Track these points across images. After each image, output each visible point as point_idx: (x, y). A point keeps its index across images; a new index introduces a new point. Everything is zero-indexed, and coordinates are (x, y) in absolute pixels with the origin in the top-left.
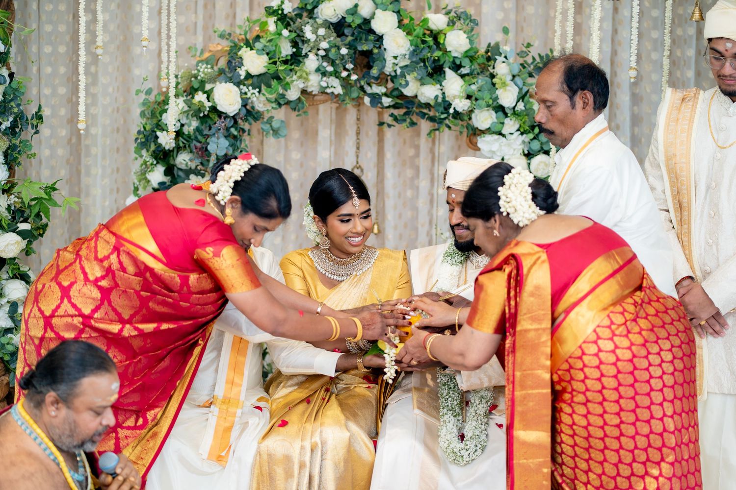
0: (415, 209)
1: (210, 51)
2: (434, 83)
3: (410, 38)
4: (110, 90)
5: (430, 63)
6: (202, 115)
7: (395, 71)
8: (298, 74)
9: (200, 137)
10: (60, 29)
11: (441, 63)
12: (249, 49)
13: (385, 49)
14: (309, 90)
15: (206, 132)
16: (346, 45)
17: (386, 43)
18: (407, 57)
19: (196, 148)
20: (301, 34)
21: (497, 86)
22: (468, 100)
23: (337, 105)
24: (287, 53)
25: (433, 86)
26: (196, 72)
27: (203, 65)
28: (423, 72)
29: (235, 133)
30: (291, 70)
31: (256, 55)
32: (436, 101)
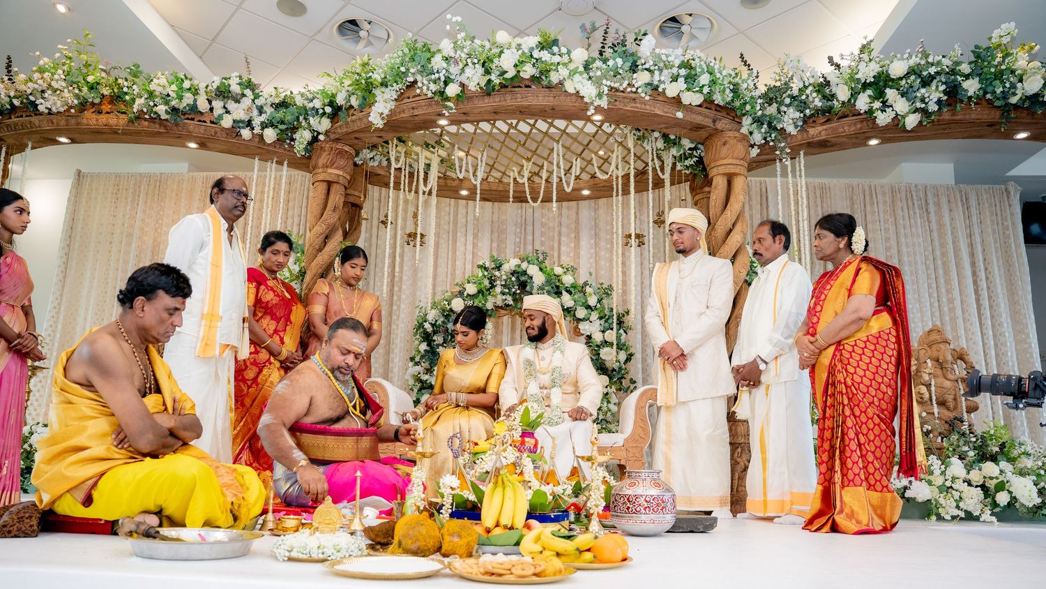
6: (445, 314)
9: (444, 325)
11: (560, 289)
12: (469, 284)
13: (533, 282)
14: (497, 303)
17: (534, 279)
23: (511, 315)
24: (487, 286)
31: (472, 285)
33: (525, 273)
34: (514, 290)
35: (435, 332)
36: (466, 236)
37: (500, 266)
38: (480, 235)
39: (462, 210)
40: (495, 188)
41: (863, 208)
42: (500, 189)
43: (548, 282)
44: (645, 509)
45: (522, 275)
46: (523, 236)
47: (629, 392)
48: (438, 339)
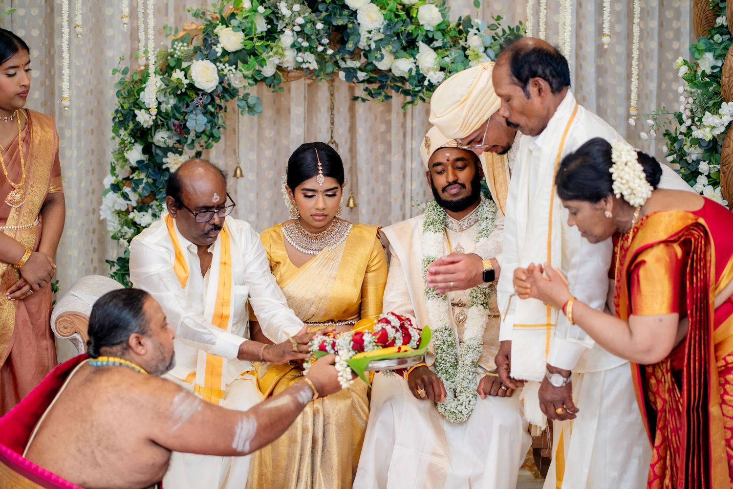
0: (388, 184)
1: (185, 30)
2: (407, 55)
3: (384, 12)
4: (84, 72)
5: (404, 36)
6: (179, 92)
7: (369, 46)
8: (274, 50)
9: (177, 115)
10: (32, 13)
11: (414, 36)
12: (224, 26)
13: (359, 24)
14: (285, 66)
15: (184, 109)
16: (321, 20)
17: (360, 18)
18: (381, 31)
19: (174, 125)
20: (276, 10)
21: (470, 58)
22: (442, 72)
23: (312, 81)
24: (262, 30)
25: (407, 60)
26: (172, 50)
27: (178, 43)
28: (397, 46)
29: (213, 110)
30: (267, 46)
31: (232, 32)
32: (410, 74)
35: (156, 126)
43: (391, 26)
45: (335, 11)
48: (165, 139)
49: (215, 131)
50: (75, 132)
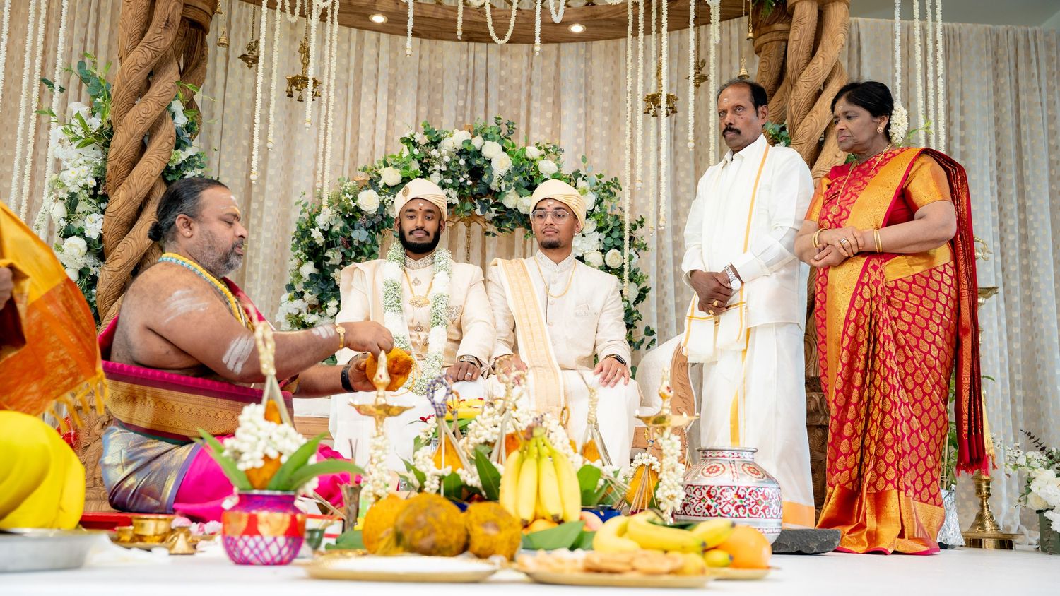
1: (355, 180)
3: (512, 158)
4: (272, 228)
6: (347, 216)
7: (500, 188)
9: (345, 233)
12: (387, 167)
13: (492, 168)
17: (493, 164)
19: (342, 242)
26: (344, 188)
31: (392, 170)
33: (478, 154)
34: (462, 180)
35: (329, 245)
36: (376, 92)
37: (439, 142)
38: (399, 92)
39: (369, 50)
40: (430, 14)
41: (1013, 68)
42: (440, 15)
43: (517, 169)
44: (737, 508)
45: (474, 156)
46: (469, 98)
47: (643, 347)
48: (334, 256)
49: (374, 248)
50: (260, 273)
